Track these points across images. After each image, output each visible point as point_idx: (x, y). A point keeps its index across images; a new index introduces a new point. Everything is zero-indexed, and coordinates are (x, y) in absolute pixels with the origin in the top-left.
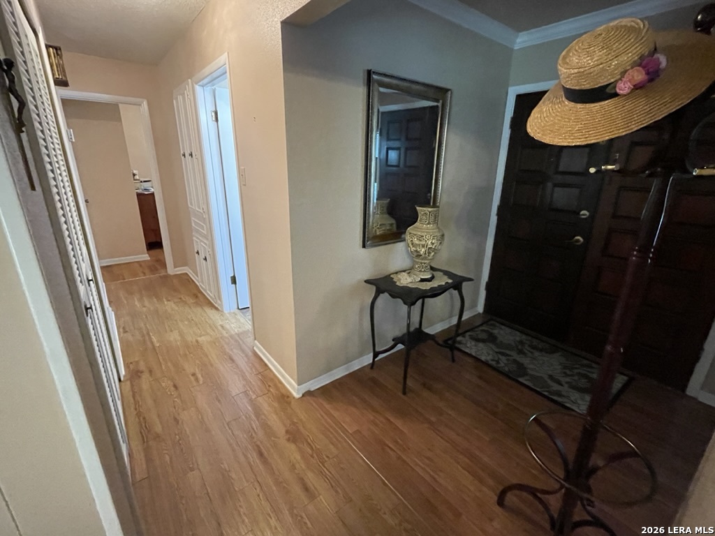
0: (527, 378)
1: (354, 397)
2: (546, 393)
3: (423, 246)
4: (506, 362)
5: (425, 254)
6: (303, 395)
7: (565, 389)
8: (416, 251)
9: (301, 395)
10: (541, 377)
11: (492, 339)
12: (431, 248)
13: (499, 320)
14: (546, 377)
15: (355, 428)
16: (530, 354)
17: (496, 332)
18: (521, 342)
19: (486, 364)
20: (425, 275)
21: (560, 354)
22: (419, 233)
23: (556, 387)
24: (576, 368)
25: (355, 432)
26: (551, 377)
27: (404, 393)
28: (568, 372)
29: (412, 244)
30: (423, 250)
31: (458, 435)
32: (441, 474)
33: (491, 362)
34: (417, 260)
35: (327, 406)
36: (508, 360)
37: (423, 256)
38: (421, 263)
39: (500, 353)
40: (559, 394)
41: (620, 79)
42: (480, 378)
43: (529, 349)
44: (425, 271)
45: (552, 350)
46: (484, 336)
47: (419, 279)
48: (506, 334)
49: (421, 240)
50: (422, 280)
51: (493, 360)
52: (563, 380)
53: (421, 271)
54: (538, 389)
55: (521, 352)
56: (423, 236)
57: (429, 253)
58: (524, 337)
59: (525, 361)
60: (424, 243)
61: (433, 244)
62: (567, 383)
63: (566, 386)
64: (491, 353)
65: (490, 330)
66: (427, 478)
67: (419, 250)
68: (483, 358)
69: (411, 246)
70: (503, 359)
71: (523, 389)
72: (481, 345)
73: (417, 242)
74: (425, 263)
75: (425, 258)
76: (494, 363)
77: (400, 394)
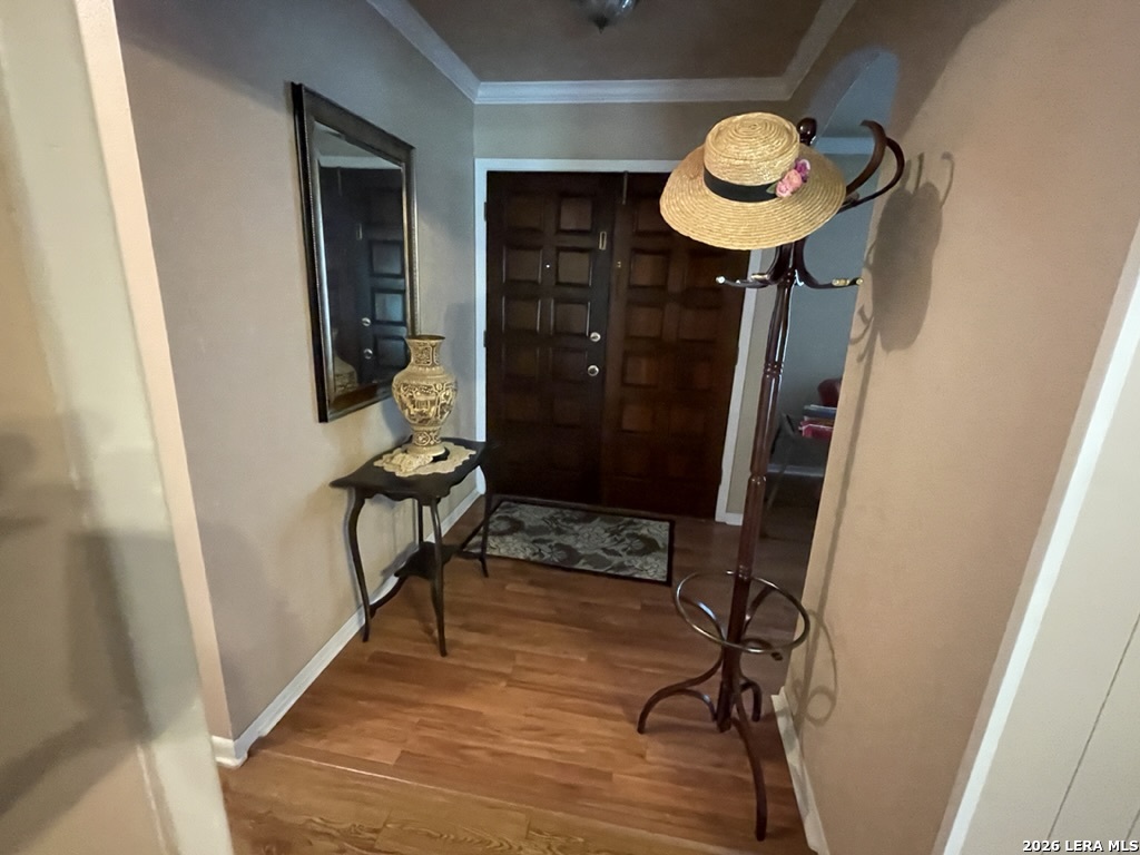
0: (582, 561)
1: (360, 702)
2: (611, 572)
3: (433, 403)
4: (549, 550)
5: (437, 415)
6: (250, 754)
7: (625, 559)
8: (421, 413)
9: (246, 755)
10: (596, 555)
11: (516, 527)
12: (445, 404)
13: (512, 497)
14: (601, 553)
15: (397, 752)
16: (570, 531)
17: (516, 515)
18: (552, 518)
19: (527, 561)
20: (437, 451)
21: (598, 519)
22: (424, 383)
23: (616, 560)
24: (623, 530)
25: (399, 759)
26: (604, 550)
27: (444, 654)
28: (619, 538)
29: (413, 402)
30: (433, 409)
31: (549, 673)
32: (560, 739)
33: (532, 558)
34: (422, 429)
35: (320, 745)
36: (550, 547)
37: (434, 419)
38: (429, 432)
39: (534, 542)
40: (622, 566)
41: (781, 180)
42: (532, 583)
43: (565, 524)
44: (435, 444)
45: (588, 518)
46: (503, 526)
47: (431, 459)
48: (531, 514)
49: (428, 394)
50: (436, 459)
51: (535, 554)
52: (619, 548)
53: (429, 445)
54: (602, 570)
55: (559, 532)
56: (430, 387)
57: (442, 413)
58: (552, 511)
59: (569, 541)
60: (433, 398)
61: (446, 397)
62: (624, 550)
63: (624, 554)
64: (526, 545)
65: (509, 515)
66: (544, 756)
67: (425, 410)
68: (521, 556)
69: (411, 407)
70: (544, 548)
71: (585, 576)
72: (508, 539)
73: (422, 398)
74: (434, 432)
75: (436, 423)
76: (536, 558)
77: (439, 658)
